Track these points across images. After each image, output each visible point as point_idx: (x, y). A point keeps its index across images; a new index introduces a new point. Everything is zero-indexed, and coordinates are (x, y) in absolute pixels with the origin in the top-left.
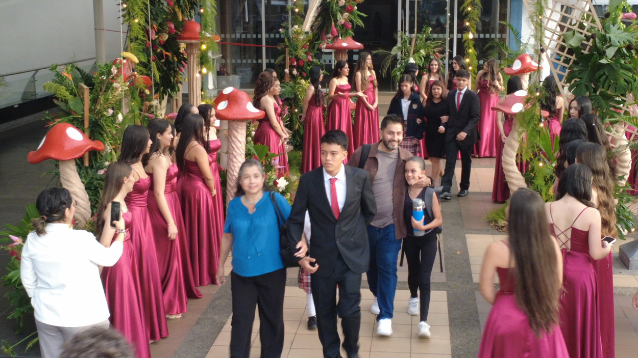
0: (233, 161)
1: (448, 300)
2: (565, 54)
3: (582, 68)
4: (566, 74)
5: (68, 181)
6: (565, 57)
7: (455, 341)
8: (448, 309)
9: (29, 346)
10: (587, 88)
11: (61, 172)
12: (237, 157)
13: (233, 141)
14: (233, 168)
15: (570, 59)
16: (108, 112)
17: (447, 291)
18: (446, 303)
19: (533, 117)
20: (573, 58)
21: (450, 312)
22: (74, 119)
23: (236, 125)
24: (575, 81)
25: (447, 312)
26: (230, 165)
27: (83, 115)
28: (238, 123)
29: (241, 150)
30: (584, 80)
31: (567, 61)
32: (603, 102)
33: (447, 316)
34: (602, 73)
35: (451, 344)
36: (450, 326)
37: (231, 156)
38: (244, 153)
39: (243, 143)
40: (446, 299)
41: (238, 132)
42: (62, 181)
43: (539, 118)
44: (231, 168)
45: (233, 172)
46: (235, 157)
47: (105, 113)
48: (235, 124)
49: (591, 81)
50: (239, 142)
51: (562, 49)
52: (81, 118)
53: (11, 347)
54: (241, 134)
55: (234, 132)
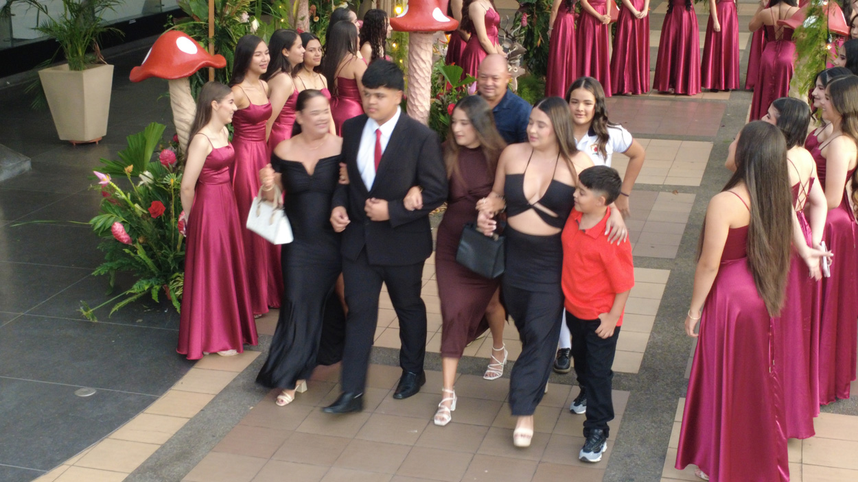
0: (414, 87)
1: (668, 282)
5: (179, 105)
7: (655, 335)
8: (664, 293)
9: (114, 310)
11: (171, 93)
12: (419, 81)
13: (415, 60)
14: (413, 96)
16: (241, 18)
17: (672, 270)
18: (665, 285)
19: (816, 36)
21: (665, 297)
22: (195, 26)
23: (418, 39)
25: (661, 298)
26: (410, 92)
27: (207, 21)
28: (421, 35)
29: (425, 72)
33: (658, 303)
35: (649, 339)
36: (657, 315)
37: (412, 80)
38: (430, 76)
39: (427, 63)
40: (665, 280)
41: (420, 47)
42: (173, 105)
43: (826, 37)
44: (411, 95)
45: (414, 101)
46: (417, 82)
47: (237, 19)
48: (417, 37)
50: (423, 61)
52: (205, 25)
53: (91, 310)
54: (426, 51)
55: (416, 47)
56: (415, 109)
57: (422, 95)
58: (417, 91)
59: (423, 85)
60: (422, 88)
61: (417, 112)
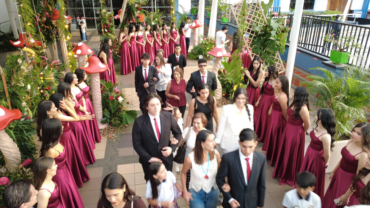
2: (250, 33)
3: (258, 40)
4: (250, 43)
6: (250, 35)
10: (260, 49)
13: (94, 82)
15: (252, 36)
20: (254, 35)
24: (255, 46)
30: (259, 46)
31: (251, 36)
32: (267, 55)
34: (268, 42)
37: (94, 90)
49: (262, 46)
50: (97, 82)
51: (249, 31)
55: (94, 78)
56: (97, 100)
57: (98, 94)
58: (97, 93)
59: (98, 91)
60: (98, 92)
61: (98, 101)
